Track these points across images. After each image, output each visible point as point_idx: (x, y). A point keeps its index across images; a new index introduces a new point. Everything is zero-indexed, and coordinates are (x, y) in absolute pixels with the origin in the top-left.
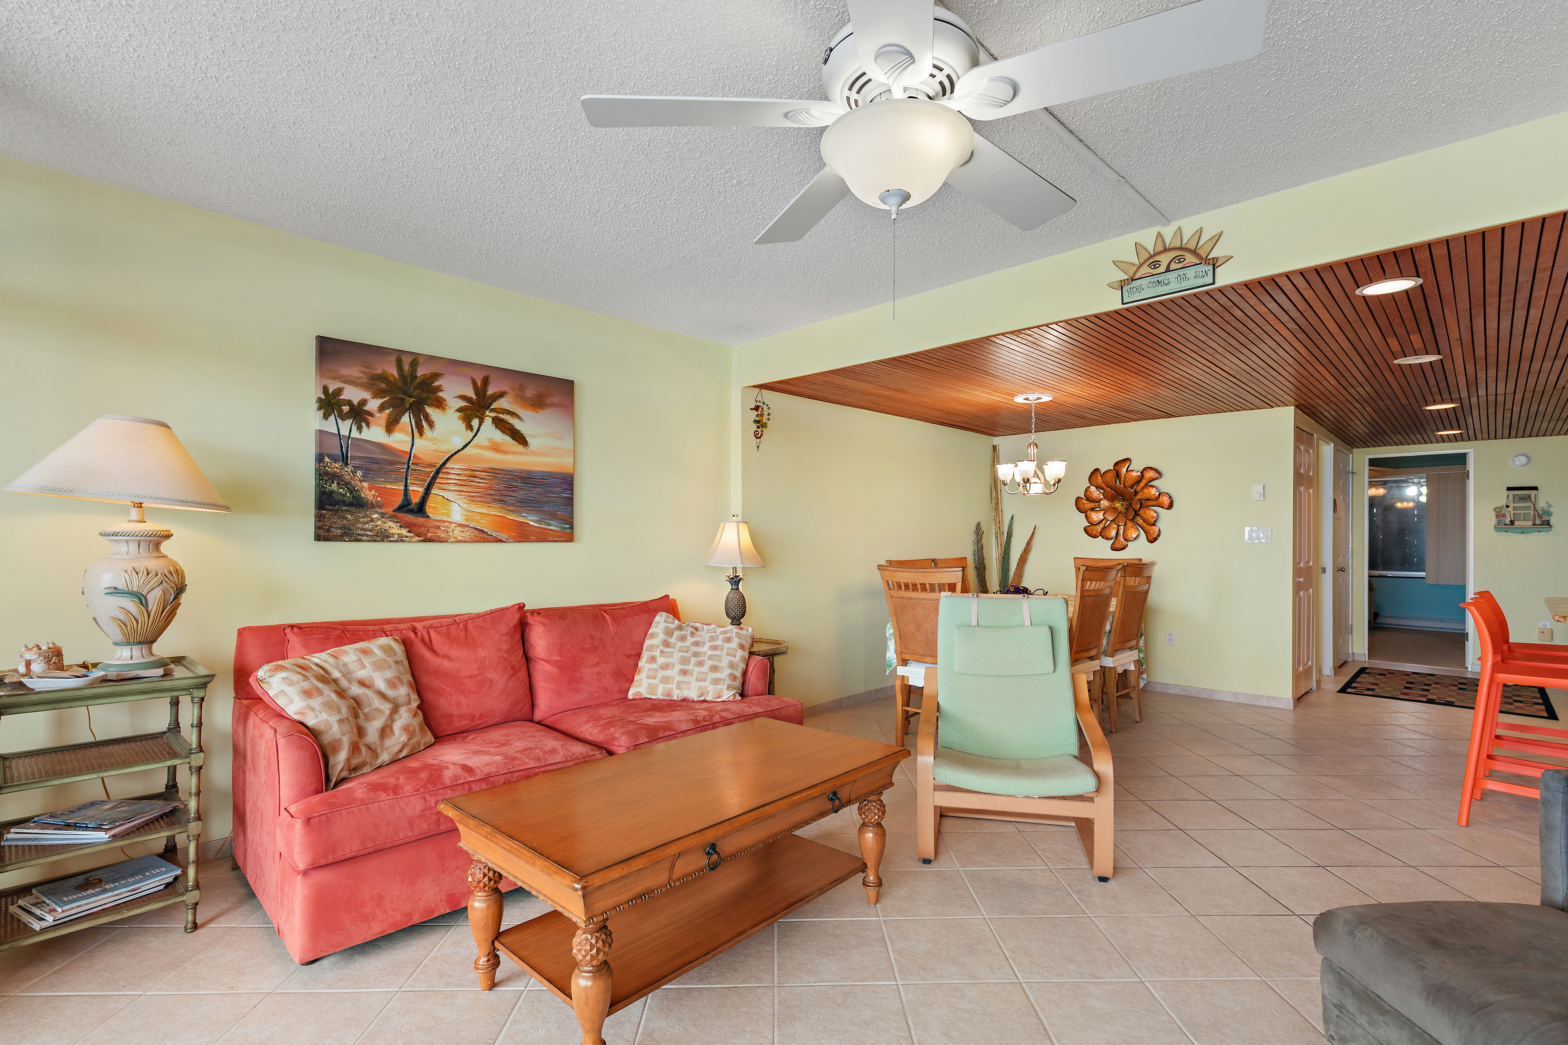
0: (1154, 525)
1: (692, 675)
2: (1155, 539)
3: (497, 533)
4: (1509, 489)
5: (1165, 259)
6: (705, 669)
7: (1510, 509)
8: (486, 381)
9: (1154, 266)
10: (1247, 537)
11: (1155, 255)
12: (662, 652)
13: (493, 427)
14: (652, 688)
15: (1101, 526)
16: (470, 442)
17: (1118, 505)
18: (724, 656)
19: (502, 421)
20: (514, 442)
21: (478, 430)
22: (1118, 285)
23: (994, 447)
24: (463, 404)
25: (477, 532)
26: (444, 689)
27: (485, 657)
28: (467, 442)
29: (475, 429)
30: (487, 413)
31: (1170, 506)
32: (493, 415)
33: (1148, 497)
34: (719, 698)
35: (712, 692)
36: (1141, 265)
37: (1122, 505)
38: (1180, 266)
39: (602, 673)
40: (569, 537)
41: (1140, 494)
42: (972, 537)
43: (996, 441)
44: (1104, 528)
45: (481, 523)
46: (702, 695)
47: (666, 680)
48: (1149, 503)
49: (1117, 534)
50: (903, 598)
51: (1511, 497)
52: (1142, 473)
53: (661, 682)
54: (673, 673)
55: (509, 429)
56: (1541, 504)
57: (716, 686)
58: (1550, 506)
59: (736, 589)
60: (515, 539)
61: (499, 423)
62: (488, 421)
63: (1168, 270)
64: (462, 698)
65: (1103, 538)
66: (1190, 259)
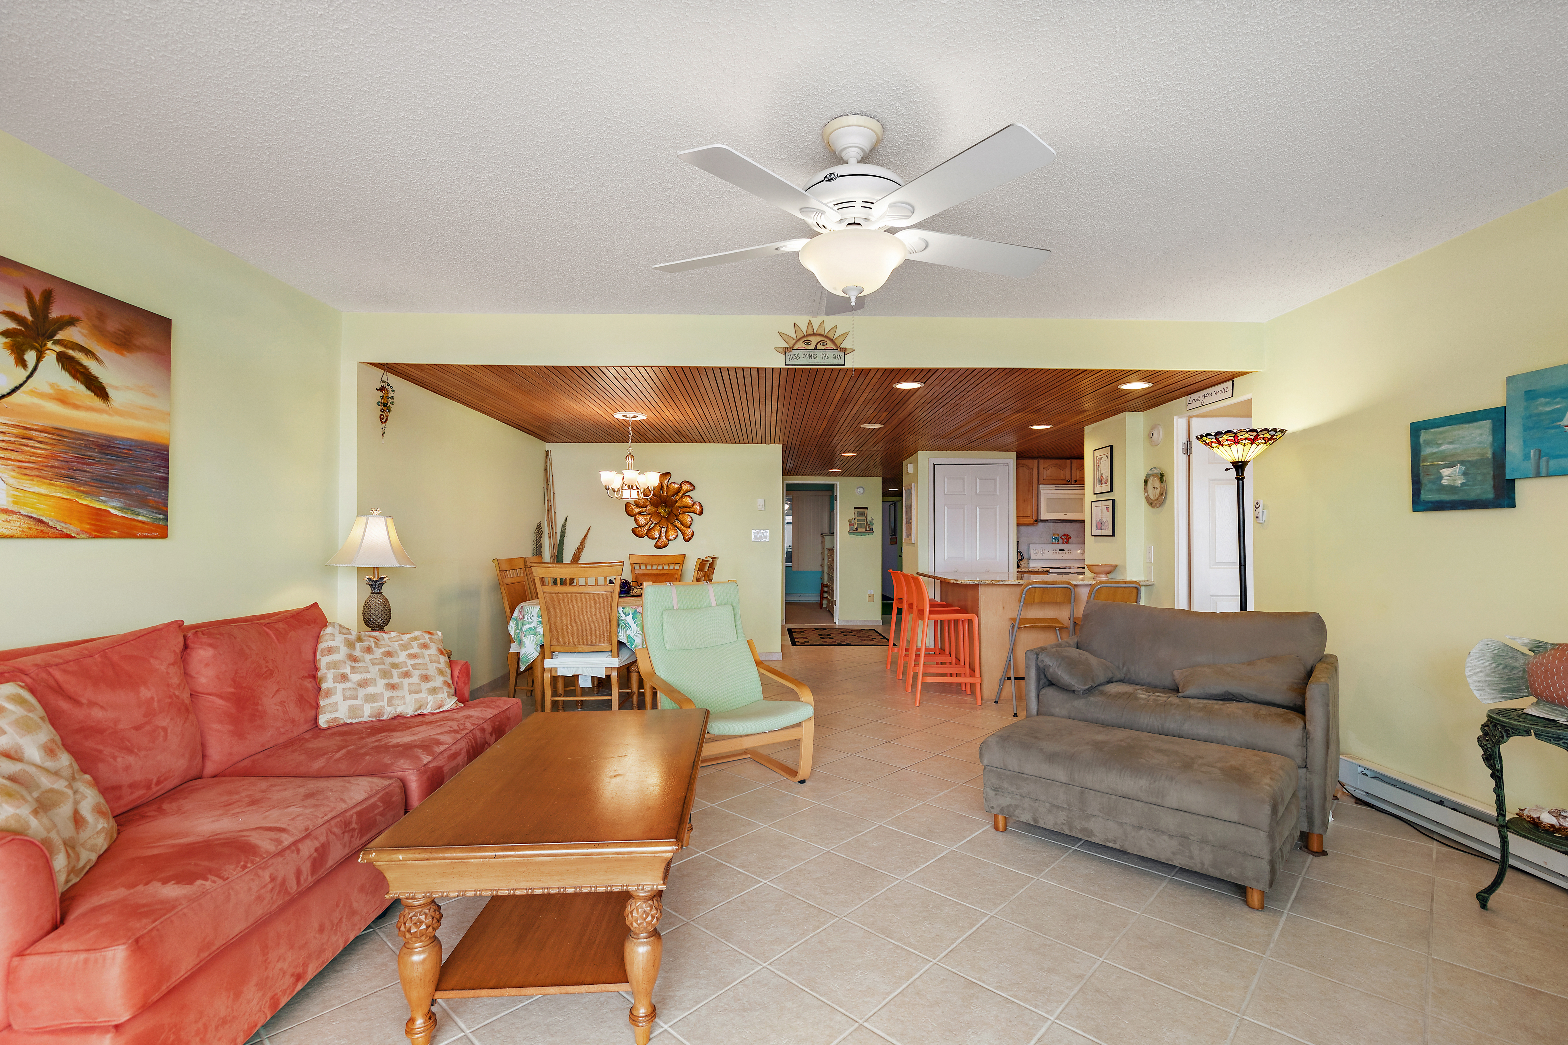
0: (689, 527)
1: (402, 688)
2: (690, 539)
3: (63, 525)
4: (856, 508)
5: (814, 340)
6: (415, 679)
7: (856, 521)
8: (48, 297)
9: (807, 343)
10: (753, 537)
11: (808, 335)
12: (352, 668)
13: (58, 367)
14: (353, 710)
15: (647, 527)
16: (21, 385)
17: (661, 510)
18: (429, 664)
19: (72, 359)
20: (89, 393)
21: (35, 369)
22: (781, 350)
23: (547, 452)
24: (11, 325)
25: (32, 523)
26: (101, 752)
27: (152, 698)
28: (17, 384)
29: (31, 366)
30: (49, 344)
31: (701, 513)
32: (59, 349)
33: (686, 504)
34: (439, 708)
35: (432, 702)
36: (798, 340)
37: (665, 510)
38: (823, 347)
39: (285, 702)
40: (162, 533)
41: (679, 502)
42: (532, 536)
43: (549, 446)
44: (649, 530)
45: (38, 509)
46: (420, 708)
47: (371, 698)
48: (685, 510)
49: (660, 534)
50: (558, 593)
51: (856, 513)
52: (681, 485)
53: (367, 701)
54: (379, 687)
55: (82, 373)
56: (869, 518)
57: (436, 696)
58: (873, 519)
59: (378, 593)
60: (90, 534)
61: (67, 363)
62: (50, 358)
63: (816, 348)
64: (131, 759)
65: (649, 538)
66: (830, 344)
